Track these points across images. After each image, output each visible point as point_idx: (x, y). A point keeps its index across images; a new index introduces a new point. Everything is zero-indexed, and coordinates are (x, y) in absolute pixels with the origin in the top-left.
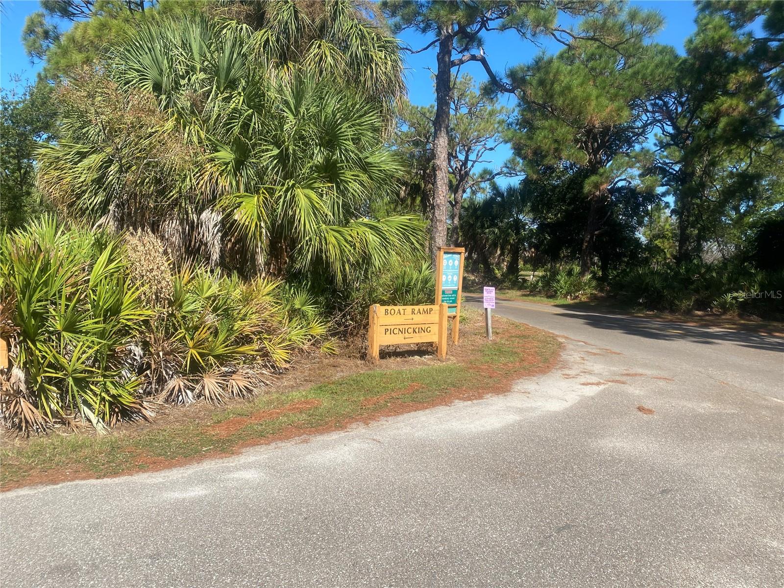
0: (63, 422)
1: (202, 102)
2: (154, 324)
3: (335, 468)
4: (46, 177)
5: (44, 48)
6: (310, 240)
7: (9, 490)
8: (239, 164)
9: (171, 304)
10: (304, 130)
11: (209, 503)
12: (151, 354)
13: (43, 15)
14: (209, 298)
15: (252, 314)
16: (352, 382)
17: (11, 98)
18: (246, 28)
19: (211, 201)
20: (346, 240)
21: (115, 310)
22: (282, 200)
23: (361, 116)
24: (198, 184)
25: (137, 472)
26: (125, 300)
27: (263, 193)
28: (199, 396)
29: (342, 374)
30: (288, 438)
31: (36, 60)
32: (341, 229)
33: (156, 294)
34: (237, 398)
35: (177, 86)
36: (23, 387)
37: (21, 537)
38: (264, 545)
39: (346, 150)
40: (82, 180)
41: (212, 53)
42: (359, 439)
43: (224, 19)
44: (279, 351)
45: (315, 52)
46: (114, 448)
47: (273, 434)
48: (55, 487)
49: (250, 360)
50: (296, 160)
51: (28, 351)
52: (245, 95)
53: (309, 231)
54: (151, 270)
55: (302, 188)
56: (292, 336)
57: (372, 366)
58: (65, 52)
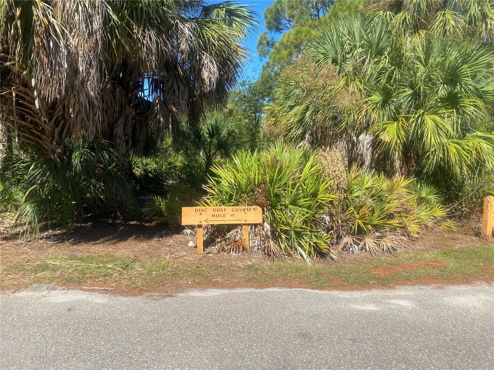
0: (289, 255)
1: (360, 66)
2: (336, 203)
3: (468, 310)
4: (269, 122)
5: (267, 51)
6: (435, 151)
7: (269, 287)
8: (385, 103)
9: (346, 191)
10: (432, 74)
11: (380, 316)
12: (334, 221)
13: (266, 33)
14: (367, 189)
15: (394, 199)
16: (471, 252)
17: (252, 81)
18: (389, 14)
19: (367, 127)
20: (463, 149)
21: (314, 195)
22: (414, 124)
23: (476, 59)
24: (358, 118)
25: (333, 289)
26: (320, 189)
27: (402, 120)
28: (362, 250)
29: (461, 246)
30: (427, 284)
31: (263, 58)
32: (460, 141)
33: (337, 185)
34: (386, 253)
35: (344, 59)
36: (269, 233)
37: (280, 313)
38: (424, 351)
39: (466, 84)
40: (291, 121)
41: (367, 35)
42: (485, 293)
43: (375, 12)
44: (413, 226)
45: (441, 19)
46: (318, 274)
47: (416, 279)
48: (291, 290)
49: (393, 229)
50: (425, 96)
51: (273, 214)
52: (389, 57)
53: (434, 144)
54: (335, 171)
55: (430, 114)
56: (421, 216)
57: (486, 242)
58: (278, 51)
